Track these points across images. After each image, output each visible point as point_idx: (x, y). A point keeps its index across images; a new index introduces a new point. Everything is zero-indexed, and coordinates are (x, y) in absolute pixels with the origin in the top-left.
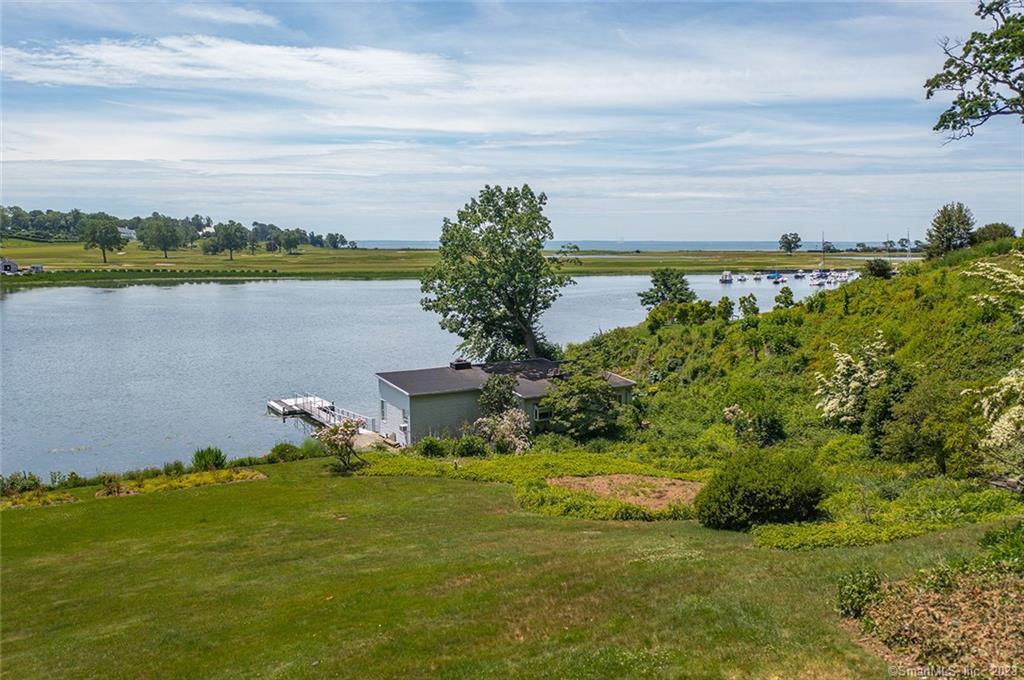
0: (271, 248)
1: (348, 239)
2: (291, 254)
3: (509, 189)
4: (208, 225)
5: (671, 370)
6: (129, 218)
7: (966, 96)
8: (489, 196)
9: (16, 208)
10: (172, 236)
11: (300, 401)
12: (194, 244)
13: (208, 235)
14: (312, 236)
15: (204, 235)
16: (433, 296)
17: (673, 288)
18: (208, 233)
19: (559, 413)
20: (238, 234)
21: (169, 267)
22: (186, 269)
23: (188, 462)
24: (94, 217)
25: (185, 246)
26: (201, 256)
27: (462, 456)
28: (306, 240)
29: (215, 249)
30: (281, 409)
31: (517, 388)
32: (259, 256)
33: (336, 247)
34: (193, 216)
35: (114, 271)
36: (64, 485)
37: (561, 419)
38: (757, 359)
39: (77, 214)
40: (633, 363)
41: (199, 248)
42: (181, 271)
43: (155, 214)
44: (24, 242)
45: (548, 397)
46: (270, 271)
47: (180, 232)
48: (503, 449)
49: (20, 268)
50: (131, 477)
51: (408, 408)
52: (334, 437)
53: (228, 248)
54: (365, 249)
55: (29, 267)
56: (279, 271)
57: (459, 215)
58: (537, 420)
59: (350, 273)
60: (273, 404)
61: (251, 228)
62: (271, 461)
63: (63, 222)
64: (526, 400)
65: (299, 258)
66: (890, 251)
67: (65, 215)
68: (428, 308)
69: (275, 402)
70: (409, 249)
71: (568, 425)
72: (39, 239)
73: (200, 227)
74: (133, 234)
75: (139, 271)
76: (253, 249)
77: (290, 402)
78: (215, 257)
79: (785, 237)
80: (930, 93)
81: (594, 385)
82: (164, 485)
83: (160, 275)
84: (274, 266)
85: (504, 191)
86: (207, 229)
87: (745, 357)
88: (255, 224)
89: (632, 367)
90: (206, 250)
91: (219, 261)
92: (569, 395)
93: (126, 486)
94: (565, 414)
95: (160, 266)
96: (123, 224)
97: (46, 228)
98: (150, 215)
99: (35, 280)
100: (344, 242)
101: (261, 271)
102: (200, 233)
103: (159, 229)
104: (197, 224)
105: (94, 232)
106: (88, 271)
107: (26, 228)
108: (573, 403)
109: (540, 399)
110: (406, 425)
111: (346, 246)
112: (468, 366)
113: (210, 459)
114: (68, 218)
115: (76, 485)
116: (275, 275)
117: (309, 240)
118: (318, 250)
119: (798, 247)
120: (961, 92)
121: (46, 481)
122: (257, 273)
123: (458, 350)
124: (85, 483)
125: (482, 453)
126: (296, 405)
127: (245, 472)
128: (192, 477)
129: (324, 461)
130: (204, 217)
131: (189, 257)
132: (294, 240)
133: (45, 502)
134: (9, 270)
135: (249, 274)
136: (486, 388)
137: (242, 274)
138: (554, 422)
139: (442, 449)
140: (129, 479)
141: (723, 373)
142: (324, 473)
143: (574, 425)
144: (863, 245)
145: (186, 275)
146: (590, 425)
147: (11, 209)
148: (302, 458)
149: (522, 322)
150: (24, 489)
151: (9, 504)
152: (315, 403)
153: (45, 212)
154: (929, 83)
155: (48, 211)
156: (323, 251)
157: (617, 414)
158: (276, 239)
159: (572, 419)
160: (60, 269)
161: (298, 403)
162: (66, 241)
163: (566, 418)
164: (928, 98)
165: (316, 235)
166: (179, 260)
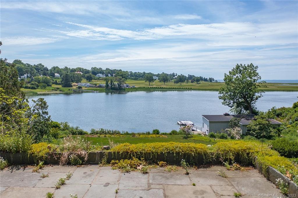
0: (192, 82)
1: (215, 79)
2: (198, 83)
4: (176, 76)
5: (296, 120)
6: (157, 74)
8: (238, 67)
9: (131, 72)
10: (166, 78)
11: (185, 122)
13: (176, 78)
14: (204, 78)
15: (175, 78)
16: (222, 95)
19: (252, 130)
20: (183, 78)
21: (164, 86)
22: (168, 87)
24: (148, 74)
25: (170, 81)
26: (173, 84)
27: (220, 138)
28: (203, 80)
29: (177, 82)
31: (240, 122)
32: (189, 84)
33: (211, 82)
34: (172, 73)
35: (151, 87)
36: (125, 134)
39: (144, 73)
40: (285, 118)
41: (173, 82)
44: (132, 80)
45: (250, 125)
47: (168, 77)
48: (233, 138)
49: (130, 86)
50: (138, 134)
51: (209, 125)
52: (184, 129)
53: (180, 82)
54: (220, 83)
55: (132, 86)
56: (192, 88)
57: (229, 73)
58: (246, 132)
59: (213, 89)
61: (187, 76)
62: (170, 134)
63: (141, 75)
64: (243, 125)
65: (200, 85)
67: (141, 73)
68: (220, 99)
69: (179, 122)
71: (255, 133)
72: (136, 79)
74: (157, 78)
75: (157, 88)
76: (187, 82)
77: (183, 122)
78: (177, 84)
81: (263, 122)
82: (144, 136)
83: (162, 89)
84: (191, 87)
85: (243, 65)
88: (189, 75)
89: (284, 119)
90: (175, 82)
91: (177, 85)
92: (256, 125)
93: (136, 135)
95: (162, 86)
96: (155, 75)
97: (137, 77)
98: (162, 73)
99: (133, 89)
102: (174, 78)
103: (163, 77)
104: (173, 75)
105: (147, 78)
106: (145, 87)
107: (133, 76)
108: (257, 127)
109: (247, 125)
110: (208, 129)
111: (214, 81)
112: (228, 115)
113: (156, 132)
114: (142, 74)
115: (127, 134)
116: (191, 89)
117: (204, 80)
118: (206, 82)
121: (122, 133)
122: (186, 89)
123: (230, 111)
124: (129, 134)
125: (226, 138)
126: (184, 123)
127: (163, 136)
128: (151, 135)
129: (183, 135)
130: (175, 73)
131: (171, 84)
132: (199, 80)
133: (120, 136)
134: (128, 87)
135: (184, 89)
136: (231, 121)
137: (182, 89)
138: (251, 132)
139: (215, 136)
142: (181, 138)
145: (168, 89)
146: (261, 134)
147: (130, 72)
148: (178, 134)
149: (248, 104)
150: (117, 134)
151: (113, 136)
153: (137, 72)
155: (138, 72)
157: (271, 131)
158: (194, 79)
159: (256, 132)
160: (139, 87)
162: (141, 80)
163: (254, 131)
165: (205, 78)
166: (167, 85)
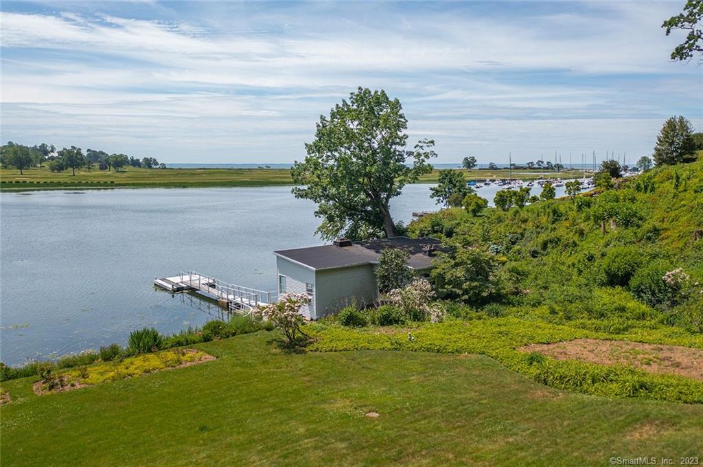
0: (103, 168)
1: (160, 161)
2: (118, 172)
3: (376, 92)
4: (52, 151)
5: (513, 243)
7: (695, 33)
10: (26, 158)
12: (42, 165)
13: (52, 158)
14: (132, 160)
15: (49, 158)
17: (457, 184)
18: (52, 157)
19: (450, 283)
20: (79, 157)
21: (21, 179)
22: (41, 181)
23: (124, 346)
25: (35, 166)
26: (49, 173)
28: (128, 162)
29: (60, 168)
30: (170, 286)
32: (96, 173)
33: (150, 167)
34: (40, 145)
37: (453, 287)
38: (605, 232)
41: (47, 168)
42: (38, 183)
43: (10, 143)
46: (109, 183)
47: (32, 156)
51: (313, 282)
53: (71, 167)
54: (173, 169)
56: (115, 183)
60: (159, 281)
61: (86, 153)
62: (207, 339)
64: (417, 271)
65: (125, 174)
66: (531, 168)
69: (161, 280)
70: (204, 169)
71: (460, 292)
73: (46, 153)
75: (4, 183)
76: (89, 168)
78: (61, 173)
79: (466, 159)
80: (668, 31)
82: (112, 374)
83: (21, 186)
84: (105, 180)
85: (373, 93)
86: (52, 154)
87: (591, 230)
88: (89, 150)
90: (53, 169)
91: (65, 176)
93: (67, 376)
94: (457, 283)
98: (6, 144)
100: (156, 164)
101: (102, 182)
102: (47, 157)
103: (14, 153)
104: (44, 150)
109: (430, 270)
110: (311, 297)
111: (158, 167)
113: (147, 340)
116: (112, 185)
117: (131, 162)
118: (137, 169)
119: (475, 166)
120: (691, 30)
122: (98, 184)
124: (16, 375)
126: (182, 283)
127: (190, 353)
128: (137, 362)
130: (49, 145)
131: (41, 173)
132: (120, 162)
135: (93, 184)
137: (87, 184)
138: (445, 290)
139: (362, 319)
140: (65, 367)
141: (575, 244)
142: (275, 351)
143: (466, 292)
144: (514, 165)
148: (234, 334)
152: (198, 280)
154: (665, 24)
156: (141, 170)
158: (106, 161)
159: (463, 287)
161: (184, 280)
163: (457, 286)
164: (667, 34)
165: (135, 159)
166: (33, 176)
